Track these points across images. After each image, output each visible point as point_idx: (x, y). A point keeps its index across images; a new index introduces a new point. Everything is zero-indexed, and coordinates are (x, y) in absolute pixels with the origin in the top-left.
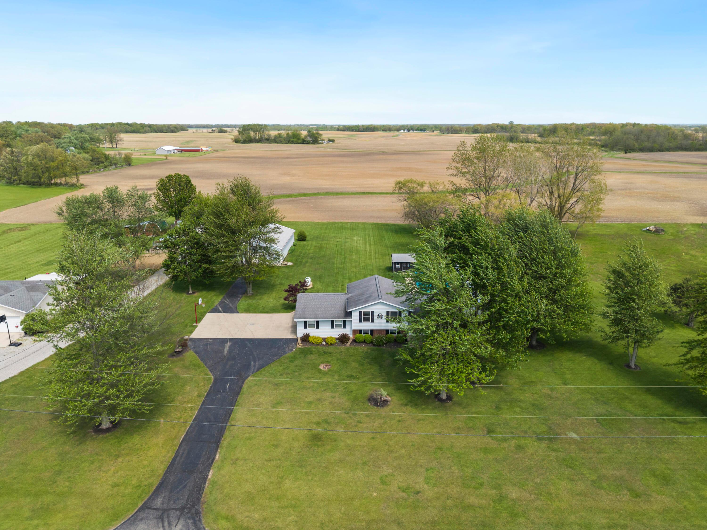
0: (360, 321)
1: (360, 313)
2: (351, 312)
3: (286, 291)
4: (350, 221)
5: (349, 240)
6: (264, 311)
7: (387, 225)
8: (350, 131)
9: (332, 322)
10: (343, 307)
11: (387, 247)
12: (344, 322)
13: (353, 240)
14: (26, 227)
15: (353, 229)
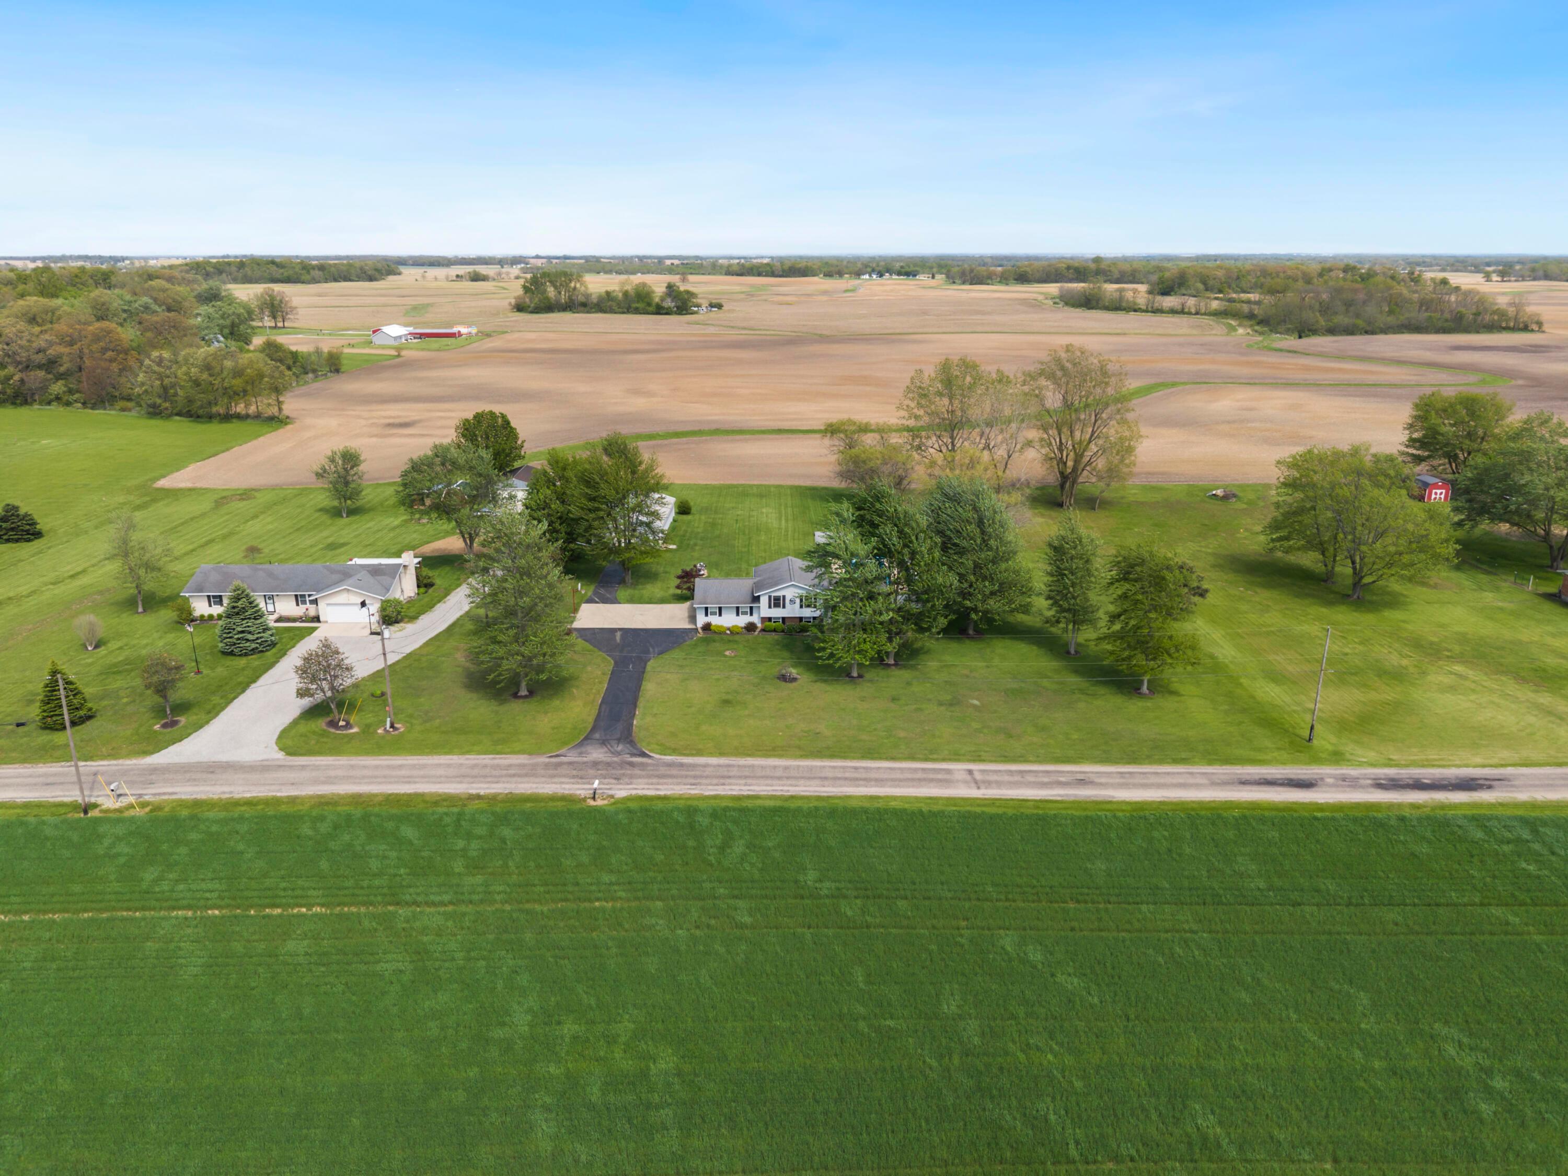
0: (770, 607)
1: (770, 597)
2: (759, 597)
3: (679, 577)
4: (756, 483)
5: (754, 513)
6: (650, 601)
7: (813, 489)
8: (754, 275)
9: (738, 608)
10: (750, 593)
11: (812, 523)
12: (751, 608)
13: (762, 513)
14: (245, 494)
15: (761, 496)
